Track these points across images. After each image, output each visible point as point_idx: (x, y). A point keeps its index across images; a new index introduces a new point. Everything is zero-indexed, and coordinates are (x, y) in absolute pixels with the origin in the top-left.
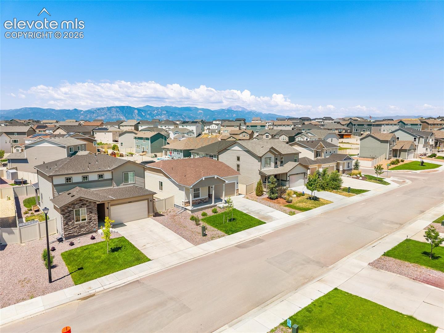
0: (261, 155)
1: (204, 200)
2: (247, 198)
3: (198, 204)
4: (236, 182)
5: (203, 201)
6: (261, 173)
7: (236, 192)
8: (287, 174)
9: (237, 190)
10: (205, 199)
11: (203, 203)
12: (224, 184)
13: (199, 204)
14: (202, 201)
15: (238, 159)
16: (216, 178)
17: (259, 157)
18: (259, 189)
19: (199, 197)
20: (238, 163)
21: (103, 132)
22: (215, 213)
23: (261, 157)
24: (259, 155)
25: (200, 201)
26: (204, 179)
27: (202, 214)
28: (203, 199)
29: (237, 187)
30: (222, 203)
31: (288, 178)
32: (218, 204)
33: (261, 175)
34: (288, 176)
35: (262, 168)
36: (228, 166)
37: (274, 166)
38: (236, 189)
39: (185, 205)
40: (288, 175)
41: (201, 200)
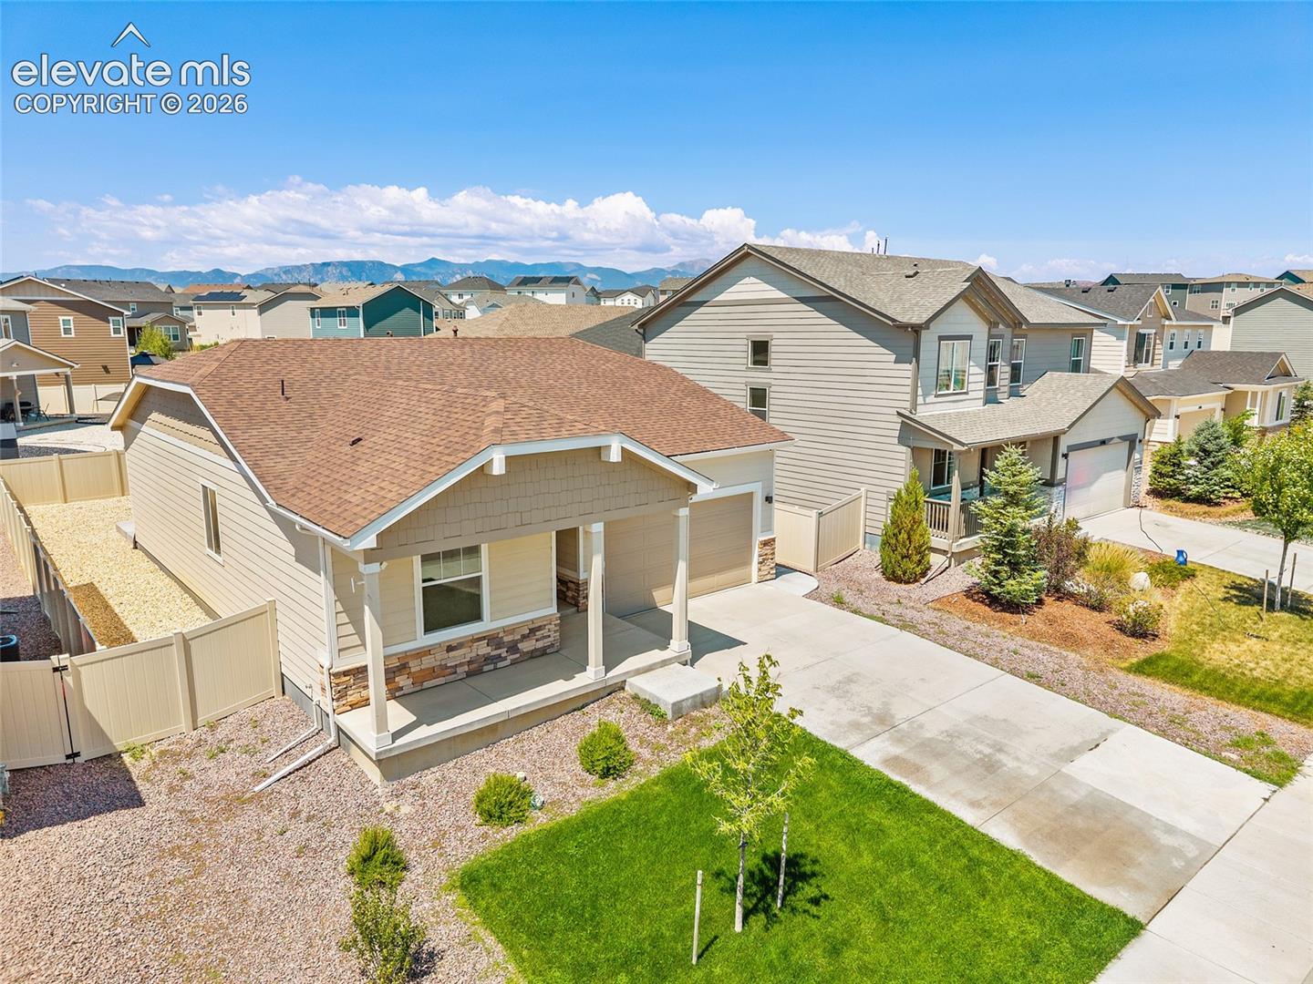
0: (916, 319)
1: (524, 637)
2: (839, 602)
3: (469, 674)
4: (758, 490)
5: (513, 648)
6: (910, 430)
7: (756, 559)
8: (1056, 439)
9: (765, 544)
10: (533, 631)
11: (514, 663)
12: (684, 512)
13: (479, 672)
14: (503, 652)
15: (760, 351)
16: (615, 456)
17: (903, 327)
18: (904, 536)
19: (477, 617)
20: (759, 377)
21: (225, 307)
22: (606, 773)
23: (916, 330)
24: (904, 319)
25: (484, 649)
26: (498, 468)
27: (480, 800)
28: (510, 630)
29: (768, 526)
30: (664, 663)
31: (1061, 462)
32: (638, 672)
33: (913, 449)
34: (1065, 456)
35: (920, 400)
36: (705, 391)
37: (981, 394)
38: (759, 538)
39: (341, 695)
40: (1063, 449)
41: (493, 639)
